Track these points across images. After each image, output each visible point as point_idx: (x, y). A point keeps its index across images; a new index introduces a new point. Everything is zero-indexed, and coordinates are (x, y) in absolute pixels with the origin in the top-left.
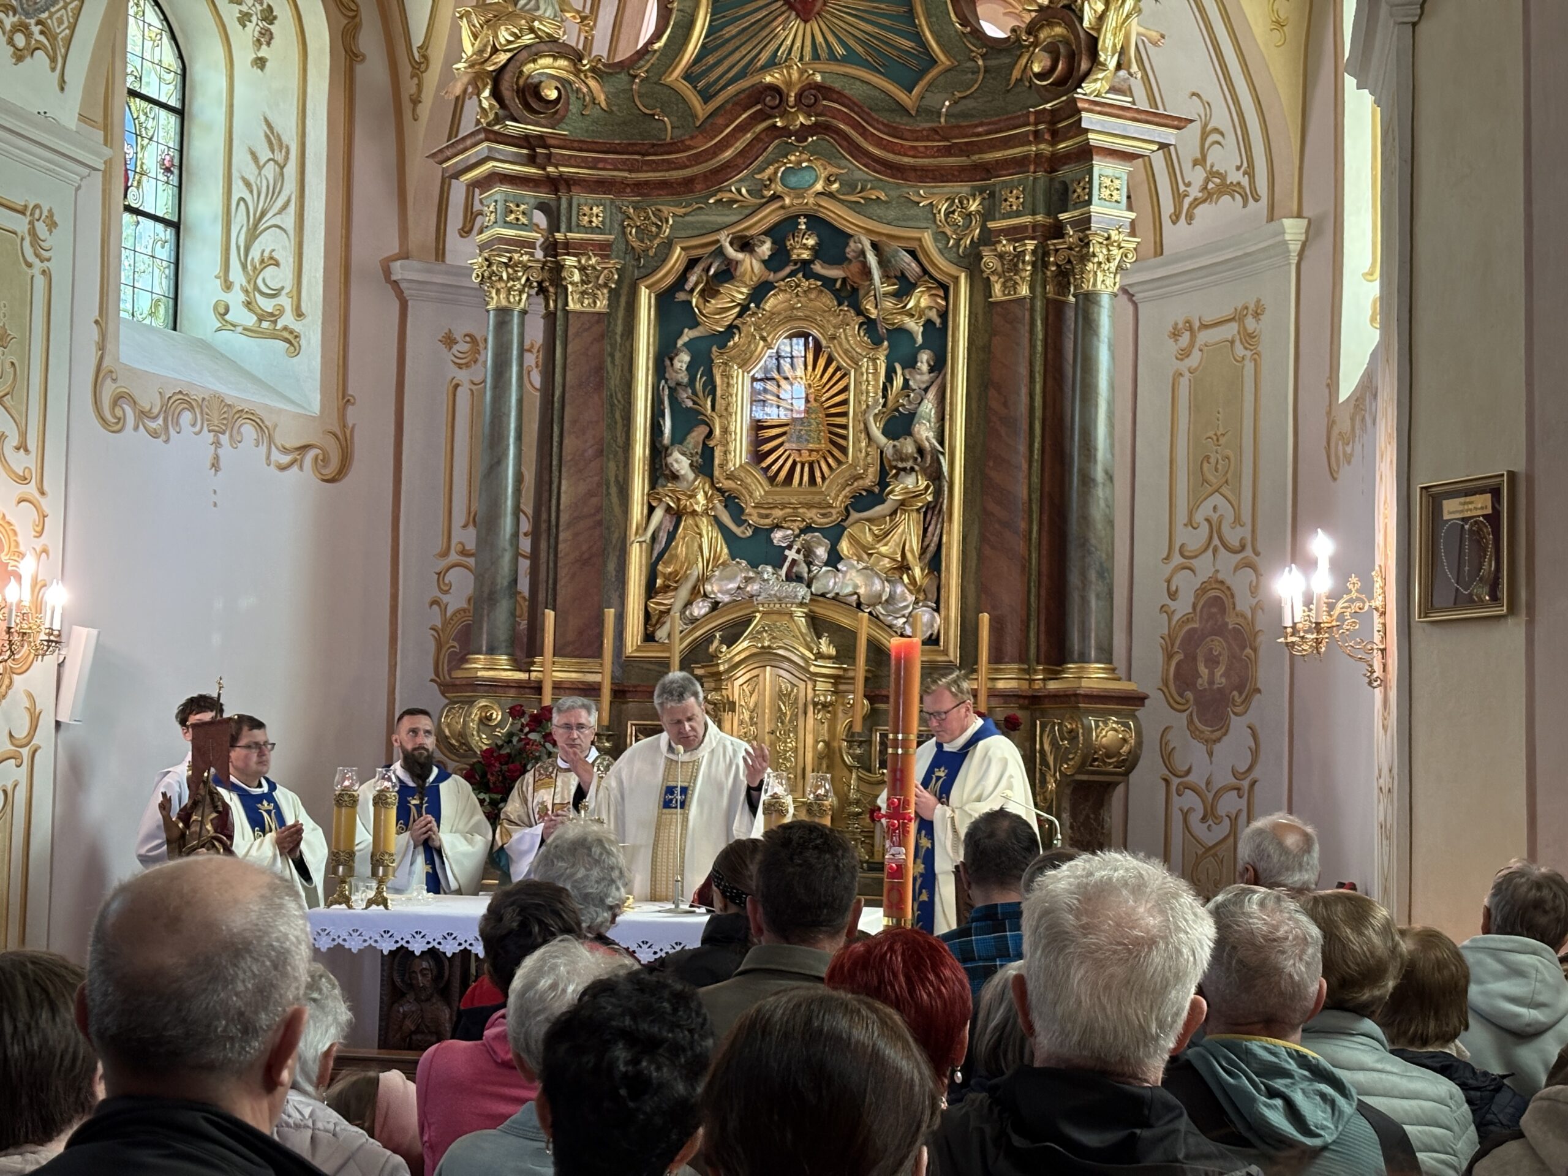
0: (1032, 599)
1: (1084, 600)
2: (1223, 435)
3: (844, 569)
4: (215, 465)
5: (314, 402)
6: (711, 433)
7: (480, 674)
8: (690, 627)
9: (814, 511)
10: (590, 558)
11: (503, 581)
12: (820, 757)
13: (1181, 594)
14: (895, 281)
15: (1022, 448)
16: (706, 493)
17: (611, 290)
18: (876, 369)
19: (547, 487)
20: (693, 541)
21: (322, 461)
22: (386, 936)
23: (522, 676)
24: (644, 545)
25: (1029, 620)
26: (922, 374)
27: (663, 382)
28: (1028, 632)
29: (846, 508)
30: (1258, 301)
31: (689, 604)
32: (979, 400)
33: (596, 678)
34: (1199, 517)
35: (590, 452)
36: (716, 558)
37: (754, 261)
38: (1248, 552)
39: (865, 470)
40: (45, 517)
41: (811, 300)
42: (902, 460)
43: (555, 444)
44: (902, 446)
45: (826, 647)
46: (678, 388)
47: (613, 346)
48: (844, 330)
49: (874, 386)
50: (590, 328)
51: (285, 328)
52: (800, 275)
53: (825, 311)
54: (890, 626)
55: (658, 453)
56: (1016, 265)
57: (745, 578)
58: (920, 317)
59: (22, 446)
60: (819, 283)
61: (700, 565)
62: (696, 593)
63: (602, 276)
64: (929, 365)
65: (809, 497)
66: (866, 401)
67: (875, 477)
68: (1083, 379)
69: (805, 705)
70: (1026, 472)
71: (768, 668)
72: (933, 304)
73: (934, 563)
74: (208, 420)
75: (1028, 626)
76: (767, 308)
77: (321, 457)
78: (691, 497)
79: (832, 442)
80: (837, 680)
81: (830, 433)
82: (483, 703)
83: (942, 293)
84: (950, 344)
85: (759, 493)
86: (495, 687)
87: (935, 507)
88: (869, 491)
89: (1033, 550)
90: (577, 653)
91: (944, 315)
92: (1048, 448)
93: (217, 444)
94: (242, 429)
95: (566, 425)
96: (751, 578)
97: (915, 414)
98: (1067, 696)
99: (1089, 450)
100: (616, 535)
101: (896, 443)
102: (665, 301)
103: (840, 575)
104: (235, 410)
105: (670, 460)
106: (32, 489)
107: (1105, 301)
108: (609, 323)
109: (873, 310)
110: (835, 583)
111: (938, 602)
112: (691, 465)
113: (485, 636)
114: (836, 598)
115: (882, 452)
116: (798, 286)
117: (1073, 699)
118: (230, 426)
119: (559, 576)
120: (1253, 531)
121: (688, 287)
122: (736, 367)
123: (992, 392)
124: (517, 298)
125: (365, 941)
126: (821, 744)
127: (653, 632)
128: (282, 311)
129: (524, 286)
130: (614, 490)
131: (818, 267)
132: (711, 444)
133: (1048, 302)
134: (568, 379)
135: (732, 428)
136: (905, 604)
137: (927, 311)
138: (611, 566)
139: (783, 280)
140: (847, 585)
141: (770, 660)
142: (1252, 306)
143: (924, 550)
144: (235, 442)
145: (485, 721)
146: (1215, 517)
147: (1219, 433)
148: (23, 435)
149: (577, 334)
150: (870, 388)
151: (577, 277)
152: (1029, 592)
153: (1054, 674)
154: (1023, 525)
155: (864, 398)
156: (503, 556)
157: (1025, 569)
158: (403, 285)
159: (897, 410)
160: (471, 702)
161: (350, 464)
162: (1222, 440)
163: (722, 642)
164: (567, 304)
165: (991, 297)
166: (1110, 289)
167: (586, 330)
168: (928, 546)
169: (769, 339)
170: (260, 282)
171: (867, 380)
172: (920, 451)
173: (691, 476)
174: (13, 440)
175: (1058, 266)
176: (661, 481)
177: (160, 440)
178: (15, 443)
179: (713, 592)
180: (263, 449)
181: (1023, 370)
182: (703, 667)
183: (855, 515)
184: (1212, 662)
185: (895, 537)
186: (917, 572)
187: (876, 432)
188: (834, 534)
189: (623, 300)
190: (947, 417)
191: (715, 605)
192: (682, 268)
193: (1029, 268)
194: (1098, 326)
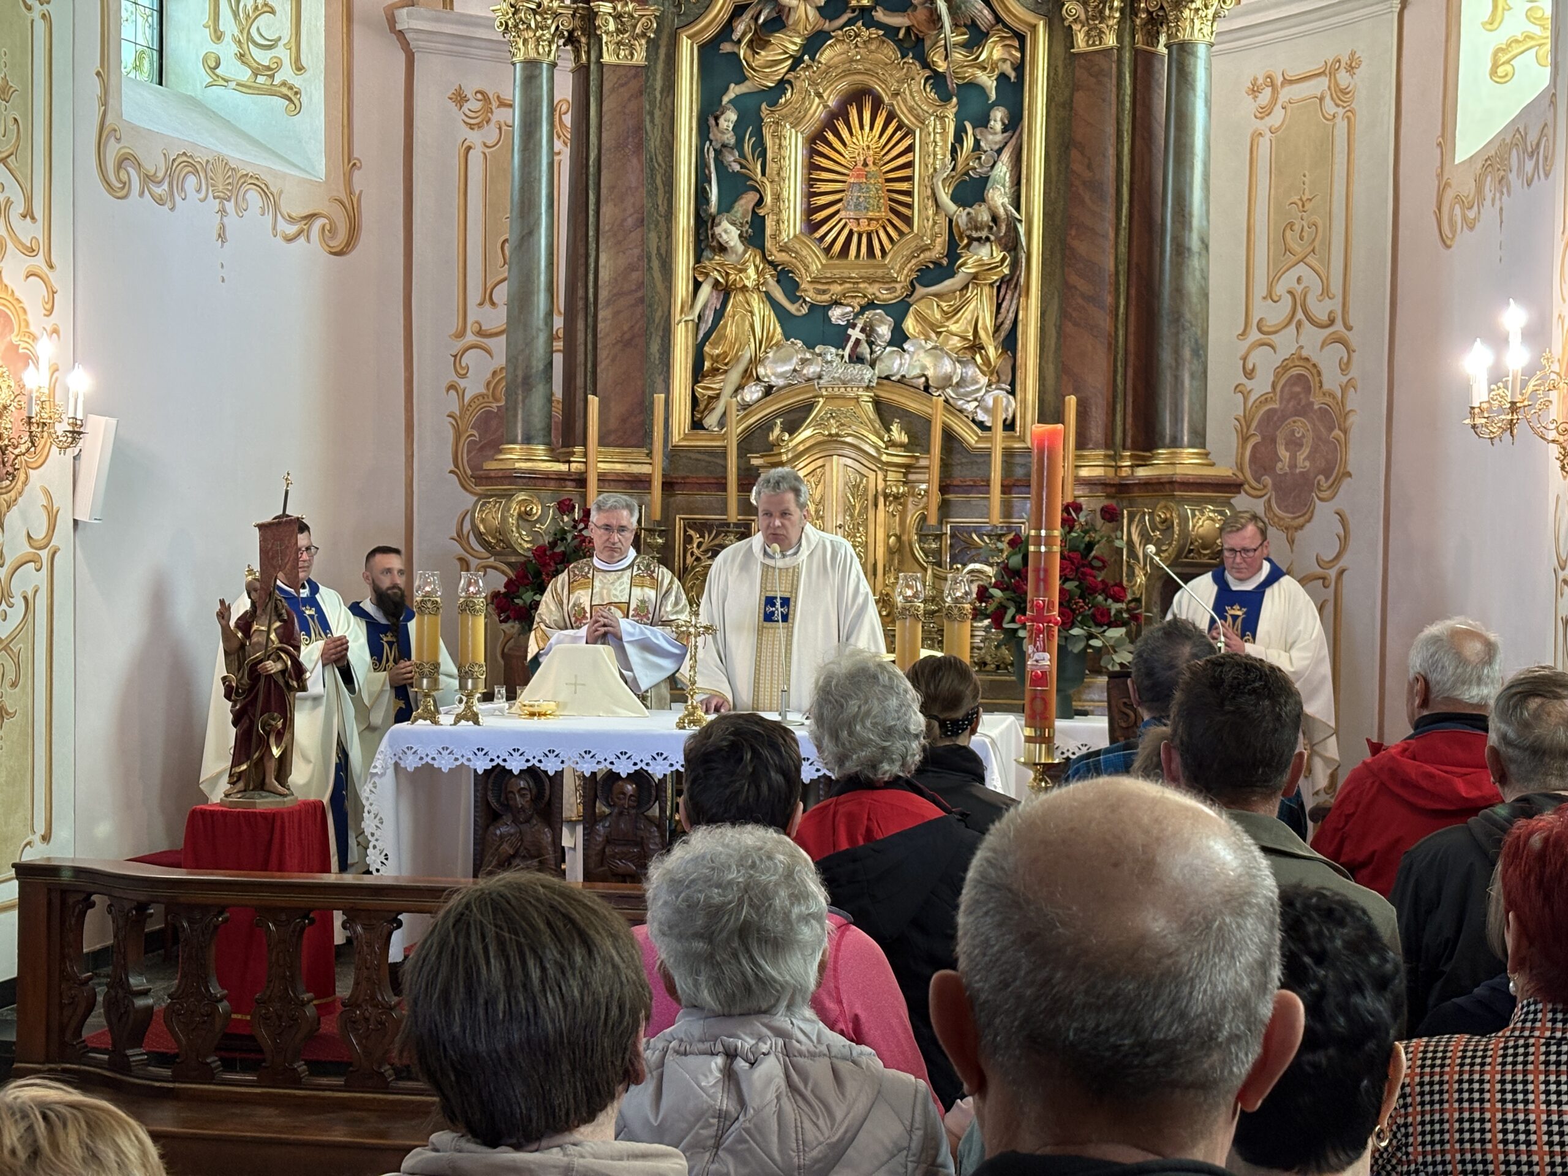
0: (1119, 379)
1: (1177, 379)
2: (1310, 200)
3: (912, 349)
4: (222, 236)
5: (320, 168)
6: (761, 201)
7: (517, 465)
8: (742, 413)
9: (877, 286)
10: (632, 339)
11: (539, 365)
12: (890, 552)
13: (1258, 372)
14: (964, 30)
15: (1110, 215)
16: (757, 267)
17: (649, 41)
18: (944, 129)
19: (583, 260)
20: (743, 321)
21: (330, 231)
22: (480, 754)
23: (564, 467)
24: (690, 324)
25: (1114, 403)
26: (995, 134)
27: (708, 143)
28: (1114, 415)
29: (912, 283)
30: (1353, 54)
31: (740, 388)
32: (1059, 162)
33: (646, 469)
34: (1280, 289)
35: (630, 221)
36: (770, 339)
37: (808, 7)
38: (1339, 326)
39: (933, 241)
40: (54, 293)
41: (871, 52)
42: (977, 229)
43: (591, 213)
44: (977, 214)
45: (898, 434)
46: (724, 150)
47: (652, 103)
48: (909, 85)
49: (941, 148)
50: (626, 83)
51: (284, 84)
52: (860, 23)
53: (886, 64)
54: (961, 411)
55: (703, 224)
56: (1101, 12)
57: (801, 359)
58: (993, 71)
59: (28, 214)
60: (881, 32)
61: (752, 345)
62: (749, 376)
63: (639, 25)
64: (1003, 124)
65: (871, 271)
66: (934, 164)
67: (943, 248)
68: (1178, 139)
69: (876, 497)
70: (1112, 242)
71: (835, 457)
72: (1006, 56)
73: (1010, 343)
74: (213, 186)
75: (1114, 409)
76: (823, 61)
77: (328, 227)
78: (741, 271)
79: (893, 210)
80: (908, 468)
81: (891, 200)
82: (522, 496)
83: (1016, 44)
84: (1027, 100)
85: (815, 267)
86: (534, 481)
87: (1011, 279)
88: (937, 264)
89: (1120, 326)
90: (621, 442)
91: (1019, 68)
92: (1136, 216)
93: (223, 211)
94: (247, 196)
95: (604, 191)
96: (807, 360)
97: (988, 177)
98: (1162, 484)
99: (1183, 216)
100: (659, 314)
101: (968, 209)
102: (708, 52)
103: (907, 356)
104: (239, 175)
105: (718, 230)
106: (39, 261)
107: (1201, 51)
108: (648, 78)
109: (940, 63)
110: (901, 365)
111: (1013, 384)
112: (740, 236)
113: (520, 425)
114: (902, 380)
115: (951, 221)
116: (857, 36)
117: (1167, 486)
118: (235, 193)
119: (599, 359)
120: (1344, 305)
121: (735, 37)
122: (788, 126)
123: (1074, 153)
124: (547, 49)
125: (456, 759)
126: (893, 538)
127: (701, 419)
128: (279, 64)
129: (553, 35)
130: (656, 264)
131: (880, 15)
132: (762, 212)
133: (1136, 52)
134: (604, 141)
135: (785, 194)
136: (977, 386)
137: (1000, 64)
138: (655, 348)
139: (841, 28)
140: (914, 367)
141: (836, 449)
142: (1345, 60)
143: (997, 329)
144: (241, 210)
145: (524, 516)
146: (1299, 289)
147: (1304, 199)
148: (29, 200)
149: (613, 90)
150: (937, 149)
151: (612, 27)
152: (1115, 372)
153: (1142, 461)
154: (1109, 299)
155: (931, 161)
156: (538, 337)
157: (1112, 347)
158: (409, 36)
159: (967, 174)
160: (509, 496)
161: (358, 239)
162: (1308, 206)
163: (783, 430)
164: (601, 56)
165: (1073, 47)
166: (1207, 39)
167: (622, 85)
168: (1002, 323)
169: (825, 95)
170: (253, 31)
171: (935, 141)
172: (995, 219)
173: (740, 248)
174: (19, 207)
175: (1150, 13)
176: (707, 253)
177: (166, 207)
178: (21, 210)
179: (766, 375)
180: (269, 218)
181: (1111, 130)
182: (762, 457)
183: (921, 291)
184: (1294, 444)
185: (967, 314)
186: (992, 352)
187: (945, 198)
188: (899, 311)
189: (662, 51)
190: (1024, 181)
191: (769, 390)
192: (726, 17)
193: (1117, 15)
194: (1194, 80)
